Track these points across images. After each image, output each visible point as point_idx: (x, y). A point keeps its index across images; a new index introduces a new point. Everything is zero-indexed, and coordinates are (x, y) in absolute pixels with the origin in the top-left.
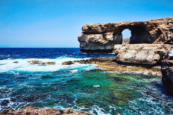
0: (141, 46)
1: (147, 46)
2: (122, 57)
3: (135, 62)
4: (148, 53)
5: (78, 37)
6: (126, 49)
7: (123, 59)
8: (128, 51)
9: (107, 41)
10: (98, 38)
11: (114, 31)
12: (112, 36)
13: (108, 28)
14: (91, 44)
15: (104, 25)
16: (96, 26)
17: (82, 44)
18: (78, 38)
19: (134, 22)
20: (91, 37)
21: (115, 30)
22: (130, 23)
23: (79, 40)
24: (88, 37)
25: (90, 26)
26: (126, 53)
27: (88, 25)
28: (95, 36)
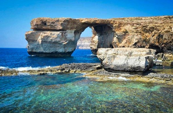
0: (130, 51)
1: (136, 51)
2: (111, 63)
3: (129, 69)
4: (139, 58)
5: (26, 33)
6: (115, 54)
7: (113, 66)
8: (117, 56)
9: (67, 42)
10: (55, 36)
11: (75, 28)
12: (73, 34)
13: (68, 25)
14: (45, 44)
15: (63, 20)
16: (52, 21)
17: (32, 44)
18: (26, 35)
19: (100, 19)
20: (46, 35)
21: (77, 27)
22: (95, 21)
23: (27, 39)
24: (41, 34)
25: (45, 20)
26: (116, 59)
27: (42, 18)
28: (51, 34)
